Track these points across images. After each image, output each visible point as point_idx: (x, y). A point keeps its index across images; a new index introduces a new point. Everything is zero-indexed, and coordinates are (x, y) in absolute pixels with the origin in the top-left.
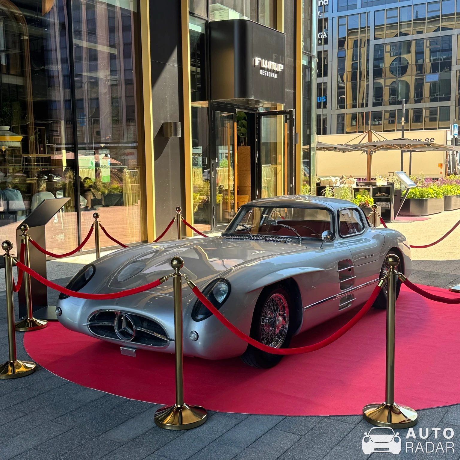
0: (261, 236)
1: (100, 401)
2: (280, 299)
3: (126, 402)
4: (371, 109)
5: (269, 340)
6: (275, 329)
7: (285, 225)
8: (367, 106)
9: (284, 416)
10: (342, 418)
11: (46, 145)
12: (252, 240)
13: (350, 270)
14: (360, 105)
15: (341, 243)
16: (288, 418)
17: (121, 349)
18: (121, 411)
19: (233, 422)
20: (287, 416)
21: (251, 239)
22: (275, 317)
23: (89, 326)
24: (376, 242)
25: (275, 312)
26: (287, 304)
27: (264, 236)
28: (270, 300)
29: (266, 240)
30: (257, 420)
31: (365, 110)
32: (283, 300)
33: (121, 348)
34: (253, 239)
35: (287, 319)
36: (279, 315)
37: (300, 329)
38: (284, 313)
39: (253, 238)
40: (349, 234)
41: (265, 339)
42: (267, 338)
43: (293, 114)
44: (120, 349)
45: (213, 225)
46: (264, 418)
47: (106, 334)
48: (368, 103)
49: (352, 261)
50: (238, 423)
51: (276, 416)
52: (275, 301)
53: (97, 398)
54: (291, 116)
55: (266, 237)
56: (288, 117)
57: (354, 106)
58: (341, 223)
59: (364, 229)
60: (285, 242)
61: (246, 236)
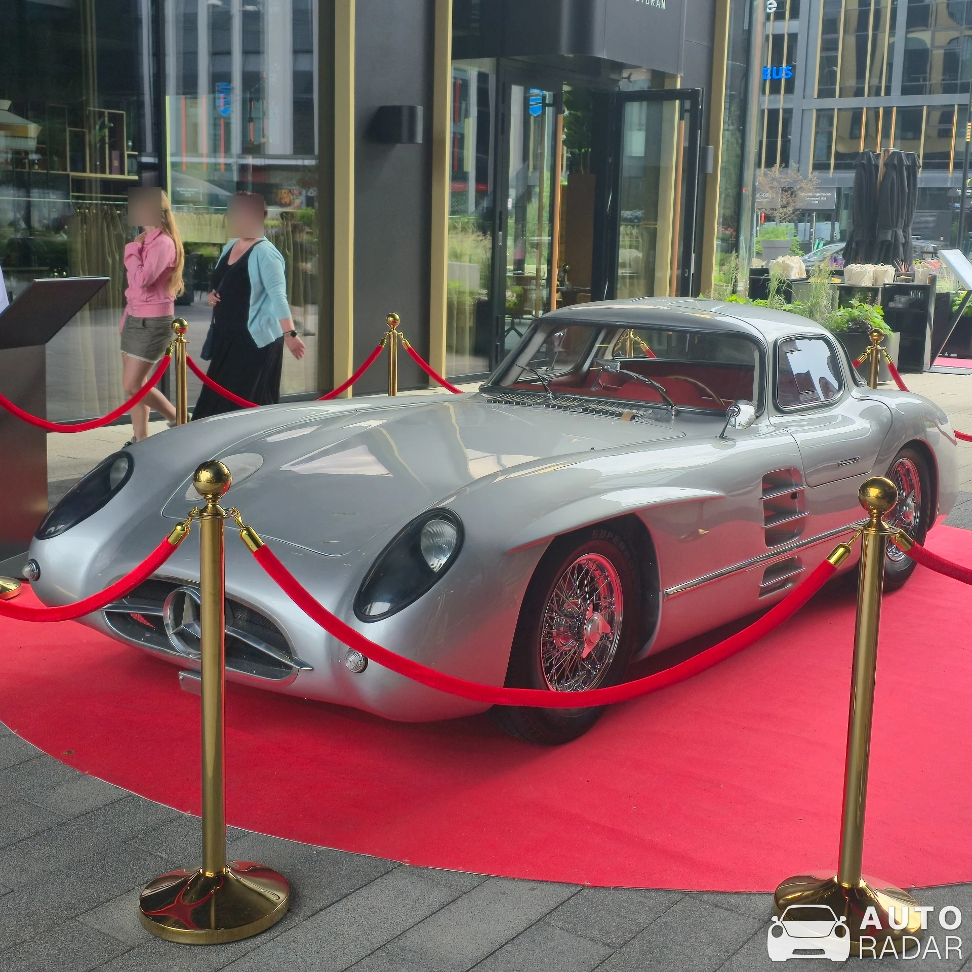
0: (575, 399)
1: (104, 815)
2: (601, 567)
3: (172, 822)
4: (897, 100)
5: (567, 672)
6: (582, 643)
7: (637, 375)
8: (888, 92)
9: (577, 885)
10: (729, 899)
11: (126, 153)
12: (550, 409)
13: (794, 496)
14: (873, 91)
15: (777, 426)
16: (585, 892)
17: (181, 677)
18: (153, 848)
19: (437, 896)
20: (584, 887)
21: (547, 406)
22: (584, 614)
23: (106, 612)
24: (869, 426)
25: (584, 599)
26: (618, 581)
27: (581, 400)
28: (574, 567)
29: (585, 410)
30: (504, 893)
31: (881, 102)
32: (608, 571)
33: (182, 675)
34: (553, 407)
35: (619, 618)
36: (597, 608)
37: (652, 645)
38: (611, 604)
39: (553, 402)
40: (800, 403)
41: (553, 671)
42: (562, 665)
43: (700, 99)
44: (177, 676)
45: (494, 359)
46: (524, 886)
47: (148, 636)
48: (890, 86)
49: (802, 472)
50: (450, 900)
51: (557, 885)
52: (587, 571)
53: (100, 804)
54: (694, 104)
55: (587, 401)
56: (688, 105)
57: (859, 93)
58: (781, 372)
59: (842, 392)
60: (633, 417)
61: (539, 396)
